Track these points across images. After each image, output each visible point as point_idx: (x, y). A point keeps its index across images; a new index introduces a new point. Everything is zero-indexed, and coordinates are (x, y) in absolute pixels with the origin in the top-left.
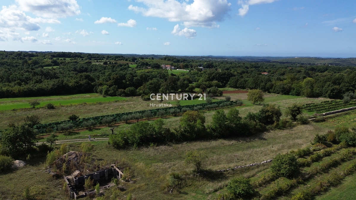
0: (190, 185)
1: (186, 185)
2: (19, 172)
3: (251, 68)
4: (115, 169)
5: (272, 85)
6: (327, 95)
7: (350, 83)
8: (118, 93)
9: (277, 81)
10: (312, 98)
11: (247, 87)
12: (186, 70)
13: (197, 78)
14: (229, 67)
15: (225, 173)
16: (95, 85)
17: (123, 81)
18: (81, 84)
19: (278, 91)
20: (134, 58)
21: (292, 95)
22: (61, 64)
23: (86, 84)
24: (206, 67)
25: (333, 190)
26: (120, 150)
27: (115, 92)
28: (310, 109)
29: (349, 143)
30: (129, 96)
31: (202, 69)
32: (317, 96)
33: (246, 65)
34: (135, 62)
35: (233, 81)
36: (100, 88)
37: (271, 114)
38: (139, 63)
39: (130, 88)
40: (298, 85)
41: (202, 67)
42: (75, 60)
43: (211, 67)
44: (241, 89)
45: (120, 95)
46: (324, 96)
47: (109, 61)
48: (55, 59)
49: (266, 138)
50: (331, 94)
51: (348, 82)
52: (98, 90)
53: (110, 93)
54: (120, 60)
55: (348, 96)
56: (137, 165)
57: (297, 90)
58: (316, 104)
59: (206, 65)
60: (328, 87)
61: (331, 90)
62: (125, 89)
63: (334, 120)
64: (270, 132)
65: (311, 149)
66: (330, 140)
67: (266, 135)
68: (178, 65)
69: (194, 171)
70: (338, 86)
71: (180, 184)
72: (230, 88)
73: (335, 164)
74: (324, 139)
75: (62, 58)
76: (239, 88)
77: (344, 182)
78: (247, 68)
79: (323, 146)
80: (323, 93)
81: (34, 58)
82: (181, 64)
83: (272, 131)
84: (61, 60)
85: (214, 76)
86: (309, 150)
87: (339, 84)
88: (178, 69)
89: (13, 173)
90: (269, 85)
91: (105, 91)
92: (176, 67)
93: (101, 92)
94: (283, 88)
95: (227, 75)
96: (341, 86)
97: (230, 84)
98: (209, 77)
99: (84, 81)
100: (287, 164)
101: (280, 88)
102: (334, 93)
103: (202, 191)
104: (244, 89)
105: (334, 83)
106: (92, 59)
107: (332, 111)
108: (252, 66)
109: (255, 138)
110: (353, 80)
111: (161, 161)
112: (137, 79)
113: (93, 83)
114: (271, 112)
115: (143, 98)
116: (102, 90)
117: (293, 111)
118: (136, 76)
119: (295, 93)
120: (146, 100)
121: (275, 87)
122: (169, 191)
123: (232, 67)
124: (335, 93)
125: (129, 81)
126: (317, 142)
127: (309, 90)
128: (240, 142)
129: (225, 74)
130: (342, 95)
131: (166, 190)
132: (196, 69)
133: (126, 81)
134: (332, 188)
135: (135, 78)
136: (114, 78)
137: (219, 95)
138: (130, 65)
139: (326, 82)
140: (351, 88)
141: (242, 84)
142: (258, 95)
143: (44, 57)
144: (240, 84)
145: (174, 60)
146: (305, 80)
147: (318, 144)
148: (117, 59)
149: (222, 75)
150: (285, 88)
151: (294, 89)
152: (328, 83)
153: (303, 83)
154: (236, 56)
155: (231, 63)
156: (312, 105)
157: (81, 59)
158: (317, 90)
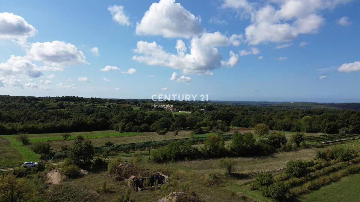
0: (225, 182)
1: (222, 182)
2: (85, 177)
3: (250, 111)
4: (161, 176)
5: (274, 123)
6: (325, 130)
7: (344, 120)
8: (133, 129)
9: (278, 120)
10: (311, 134)
11: (250, 126)
12: (188, 112)
13: (200, 119)
14: (230, 110)
15: (250, 175)
16: (111, 123)
17: (135, 120)
18: (98, 122)
19: (280, 128)
20: (136, 102)
21: (293, 131)
22: (67, 107)
23: (102, 121)
24: (207, 109)
25: (333, 184)
26: (160, 164)
27: (131, 128)
28: (311, 140)
29: (345, 158)
30: (143, 132)
31: (203, 111)
32: (316, 131)
33: (245, 108)
34: (137, 105)
35: (236, 120)
36: (116, 125)
37: (279, 140)
38: (142, 106)
39: (144, 124)
40: (297, 123)
41: (203, 110)
42: (80, 104)
43: (211, 109)
44: (244, 127)
45: (136, 131)
46: (322, 131)
47: (112, 105)
48: (59, 102)
49: (277, 157)
50: (328, 129)
51: (342, 119)
52: (114, 127)
53: (126, 130)
54: (122, 103)
55: (343, 130)
56: (179, 172)
57: (297, 126)
58: (315, 137)
59: (207, 107)
60: (325, 123)
61: (328, 126)
62: (139, 126)
63: (332, 147)
64: (279, 153)
65: (315, 162)
66: (329, 156)
67: (276, 155)
68: (180, 107)
69: (226, 174)
70: (334, 122)
71: (218, 181)
72: (234, 127)
73: (334, 170)
74: (324, 155)
75: (66, 102)
76: (243, 126)
77: (341, 180)
78: (247, 111)
79: (324, 160)
80: (321, 129)
81: (39, 102)
82: (183, 107)
83: (281, 153)
84: (66, 103)
85: (217, 116)
86: (313, 162)
87: (335, 121)
88: (180, 111)
89: (82, 178)
90: (271, 122)
91: (122, 128)
92: (178, 110)
93: (117, 129)
94: (285, 125)
95: (230, 116)
96: (336, 122)
97: (234, 123)
98: (212, 118)
99: (101, 119)
100: (297, 166)
101: (282, 126)
102: (330, 128)
103: (235, 184)
104: (247, 127)
105: (330, 120)
106: (95, 103)
107: (330, 141)
108: (251, 109)
109: (268, 157)
110: (346, 117)
111: (197, 169)
112: (148, 118)
113: (108, 121)
114: (278, 139)
115: (159, 132)
116: (118, 127)
117: (296, 138)
118: (146, 115)
119: (295, 130)
120: (162, 134)
121: (277, 124)
122: (210, 185)
123: (232, 110)
124: (332, 128)
125: (140, 119)
126: (319, 157)
127: (308, 126)
128: (256, 159)
129: (227, 114)
130: (338, 131)
131: (208, 184)
132: (198, 111)
133: (138, 120)
134: (332, 183)
135: (145, 117)
136: (126, 117)
137: (227, 131)
138: (134, 108)
139: (322, 119)
140: (346, 124)
141: (245, 123)
142: (263, 128)
143: (49, 101)
144: (244, 123)
145: (175, 103)
146: (303, 118)
147: (320, 159)
148: (119, 103)
149: (225, 115)
150: (286, 125)
151: (294, 126)
152: (325, 120)
153: (302, 121)
154: (233, 101)
155: (230, 106)
156: (312, 137)
157: (85, 103)
158: (315, 126)
